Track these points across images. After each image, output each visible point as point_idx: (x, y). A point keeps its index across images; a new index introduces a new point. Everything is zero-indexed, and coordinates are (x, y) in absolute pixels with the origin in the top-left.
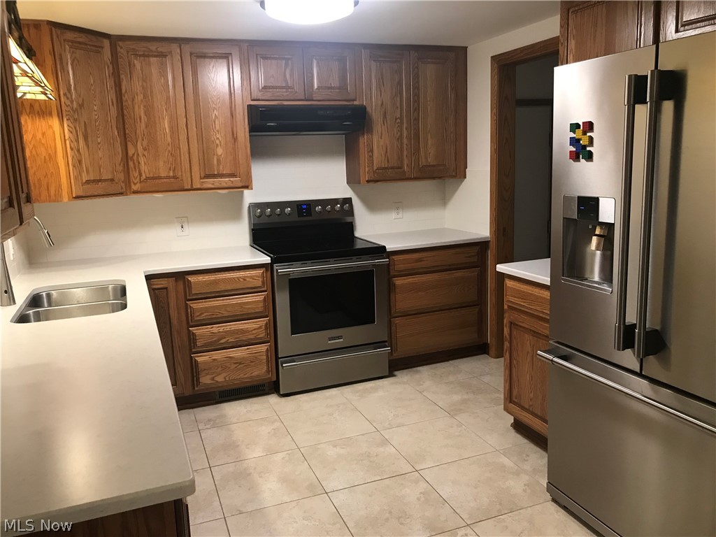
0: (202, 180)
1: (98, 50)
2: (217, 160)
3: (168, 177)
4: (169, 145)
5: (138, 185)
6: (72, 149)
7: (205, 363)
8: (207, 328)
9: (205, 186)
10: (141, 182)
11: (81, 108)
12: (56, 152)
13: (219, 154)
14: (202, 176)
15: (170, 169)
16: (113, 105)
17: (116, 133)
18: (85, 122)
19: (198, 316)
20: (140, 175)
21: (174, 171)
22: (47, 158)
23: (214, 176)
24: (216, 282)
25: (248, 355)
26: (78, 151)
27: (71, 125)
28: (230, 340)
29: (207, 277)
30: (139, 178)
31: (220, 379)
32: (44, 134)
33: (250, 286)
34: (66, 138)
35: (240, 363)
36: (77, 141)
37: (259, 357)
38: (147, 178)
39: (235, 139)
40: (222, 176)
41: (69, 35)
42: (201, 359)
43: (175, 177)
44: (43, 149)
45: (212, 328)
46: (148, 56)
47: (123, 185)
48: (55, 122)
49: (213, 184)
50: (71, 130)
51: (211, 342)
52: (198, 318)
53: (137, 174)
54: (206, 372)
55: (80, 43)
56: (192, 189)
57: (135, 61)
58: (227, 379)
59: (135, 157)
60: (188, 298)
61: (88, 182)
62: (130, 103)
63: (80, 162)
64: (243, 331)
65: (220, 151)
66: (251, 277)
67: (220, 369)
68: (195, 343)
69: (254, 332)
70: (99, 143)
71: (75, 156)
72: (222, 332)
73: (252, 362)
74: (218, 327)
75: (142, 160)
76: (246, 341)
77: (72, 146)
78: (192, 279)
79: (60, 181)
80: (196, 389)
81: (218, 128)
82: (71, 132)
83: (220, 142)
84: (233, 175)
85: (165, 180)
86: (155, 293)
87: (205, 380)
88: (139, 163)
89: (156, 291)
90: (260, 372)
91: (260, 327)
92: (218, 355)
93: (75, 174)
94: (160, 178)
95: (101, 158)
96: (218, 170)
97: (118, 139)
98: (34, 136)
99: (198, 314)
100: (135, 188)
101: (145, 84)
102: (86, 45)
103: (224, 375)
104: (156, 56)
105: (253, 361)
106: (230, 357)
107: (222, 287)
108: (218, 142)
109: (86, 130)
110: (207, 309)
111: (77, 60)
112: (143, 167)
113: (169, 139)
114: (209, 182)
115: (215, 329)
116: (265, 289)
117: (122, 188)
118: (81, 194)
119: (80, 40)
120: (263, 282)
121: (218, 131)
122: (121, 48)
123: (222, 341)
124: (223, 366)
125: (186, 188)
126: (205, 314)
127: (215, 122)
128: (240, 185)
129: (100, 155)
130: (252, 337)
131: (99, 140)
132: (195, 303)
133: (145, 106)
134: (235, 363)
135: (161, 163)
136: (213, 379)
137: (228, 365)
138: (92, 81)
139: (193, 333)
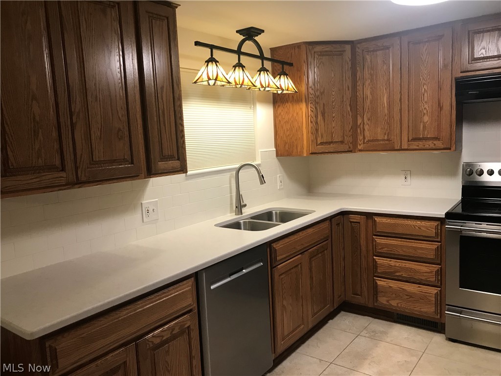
0: (409, 143)
1: (341, 53)
2: (423, 127)
3: (384, 140)
4: (386, 116)
5: (362, 146)
6: (311, 122)
7: (383, 286)
8: (386, 260)
9: (411, 147)
10: (364, 143)
11: (322, 95)
12: (302, 124)
13: (425, 121)
14: (410, 139)
15: (385, 134)
16: (349, 89)
17: (349, 109)
18: (324, 104)
19: (380, 249)
20: (364, 138)
21: (388, 135)
22: (298, 128)
23: (419, 139)
24: (395, 225)
25: (419, 293)
26: (317, 123)
27: (313, 107)
28: (403, 275)
29: (389, 220)
30: (363, 140)
31: (394, 303)
32: (297, 114)
33: (424, 234)
34: (309, 115)
35: (411, 297)
36: (316, 117)
37: (428, 297)
38: (369, 141)
39: (440, 107)
40: (426, 139)
41: (318, 48)
42: (381, 283)
43: (388, 140)
44: (296, 123)
45: (390, 261)
46: (376, 51)
47: (351, 146)
48: (303, 106)
49: (418, 146)
50: (312, 109)
51: (389, 272)
52: (380, 251)
53: (361, 138)
54: (383, 294)
55: (326, 51)
56: (401, 150)
57: (367, 56)
58: (399, 306)
59: (362, 126)
60: (374, 233)
61: (322, 144)
62: (361, 87)
63: (317, 130)
64: (415, 271)
65: (426, 119)
66: (426, 227)
67: (394, 295)
68: (377, 269)
69: (425, 274)
70: (333, 117)
71: (313, 127)
72: (398, 267)
73: (421, 299)
74: (396, 262)
75: (366, 127)
76: (417, 280)
77: (312, 120)
78: (377, 219)
79: (303, 144)
80: (375, 304)
81: (426, 99)
82: (312, 111)
83: (427, 112)
84: (436, 139)
85: (381, 142)
86: (352, 225)
87: (383, 300)
88: (364, 129)
89: (353, 223)
90: (427, 310)
91: (431, 272)
92: (394, 284)
93: (312, 138)
94: (378, 140)
95: (334, 127)
96: (423, 134)
97: (350, 113)
98: (293, 115)
99: (380, 247)
100: (359, 147)
101: (372, 72)
102: (331, 51)
103: (398, 301)
104: (382, 50)
105: (423, 298)
106: (403, 289)
107: (400, 230)
108: (425, 111)
109: (324, 109)
110: (387, 245)
111: (323, 63)
112: (367, 133)
113: (386, 111)
114: (414, 145)
115: (393, 262)
116: (439, 240)
117: (349, 147)
118: (315, 151)
119: (327, 49)
120: (437, 234)
121: (426, 102)
122: (359, 48)
123: (397, 274)
124: (397, 294)
125: (396, 148)
126: (386, 249)
127: (424, 95)
128: (442, 146)
129: (334, 125)
130: (423, 278)
131: (334, 115)
132: (379, 239)
133: (371, 88)
134: (407, 295)
135: (379, 130)
136: (388, 301)
137: (401, 294)
138: (333, 75)
139: (376, 261)
